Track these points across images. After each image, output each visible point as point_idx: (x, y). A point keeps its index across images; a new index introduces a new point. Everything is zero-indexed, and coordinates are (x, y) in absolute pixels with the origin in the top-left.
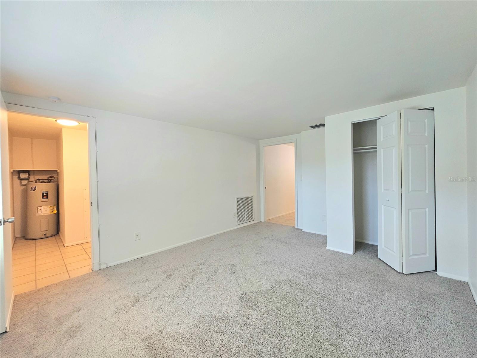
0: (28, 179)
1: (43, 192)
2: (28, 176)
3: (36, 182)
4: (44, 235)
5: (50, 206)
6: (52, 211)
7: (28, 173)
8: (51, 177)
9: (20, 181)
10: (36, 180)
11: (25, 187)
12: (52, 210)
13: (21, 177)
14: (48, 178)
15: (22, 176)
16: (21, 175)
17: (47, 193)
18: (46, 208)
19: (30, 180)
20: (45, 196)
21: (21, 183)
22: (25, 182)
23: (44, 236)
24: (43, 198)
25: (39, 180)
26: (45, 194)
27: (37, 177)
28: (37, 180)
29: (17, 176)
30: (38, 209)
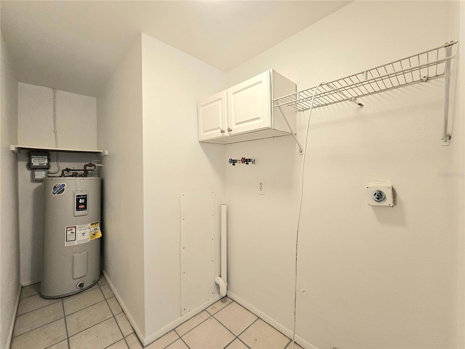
0: (46, 168)
1: (77, 196)
2: (46, 162)
3: (63, 175)
4: (80, 286)
5: (90, 224)
6: (94, 235)
7: (46, 157)
8: (90, 165)
9: (30, 172)
10: (63, 171)
11: (41, 184)
12: (93, 233)
13: (34, 164)
14: (85, 166)
15: (36, 162)
16: (33, 160)
17: (85, 197)
18: (83, 228)
19: (51, 170)
20: (82, 204)
21: (33, 175)
22: (40, 175)
23: (78, 289)
24: (78, 209)
25: (68, 170)
26: (81, 201)
27: (64, 165)
28: (65, 170)
29: (26, 163)
30: (69, 233)
